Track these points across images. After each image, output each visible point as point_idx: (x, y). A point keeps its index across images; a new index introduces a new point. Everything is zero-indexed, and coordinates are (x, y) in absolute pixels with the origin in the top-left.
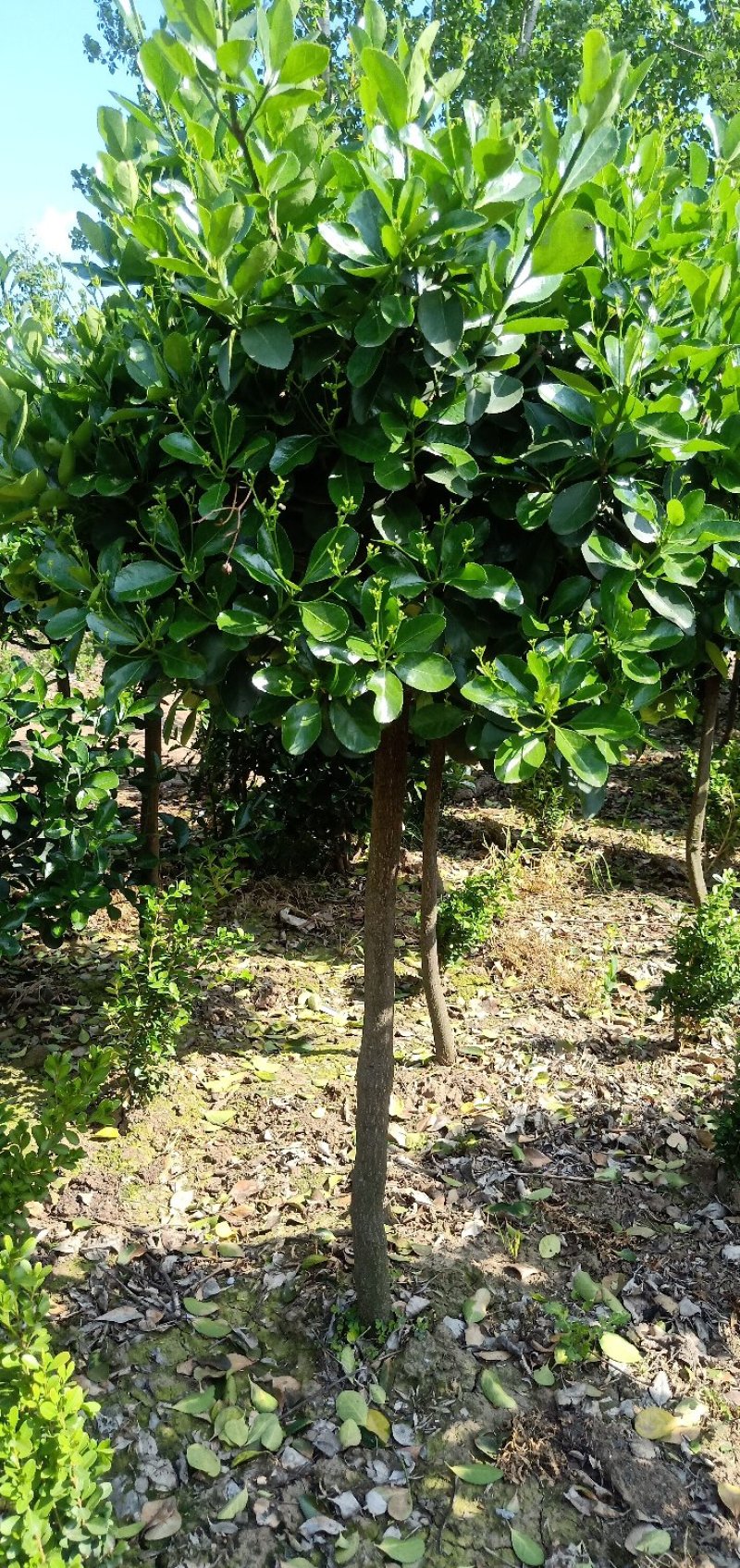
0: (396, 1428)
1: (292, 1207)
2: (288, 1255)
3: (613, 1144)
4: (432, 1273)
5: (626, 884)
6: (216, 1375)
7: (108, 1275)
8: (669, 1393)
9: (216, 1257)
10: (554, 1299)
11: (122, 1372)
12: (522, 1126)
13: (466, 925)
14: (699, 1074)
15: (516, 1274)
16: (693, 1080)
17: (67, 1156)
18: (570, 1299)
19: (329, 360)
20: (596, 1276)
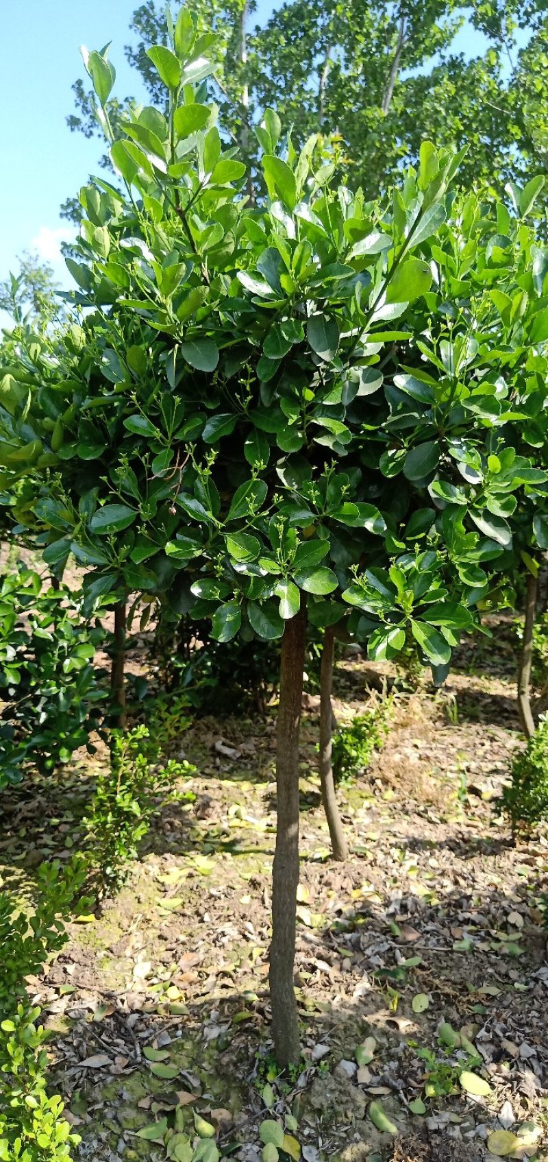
0: (305, 1149)
1: (225, 974)
2: (222, 1012)
3: (467, 921)
4: (332, 1026)
5: (474, 719)
6: (168, 1109)
7: (86, 1030)
8: (513, 1119)
9: (168, 1015)
10: (425, 1046)
11: (97, 1107)
12: (398, 907)
13: (354, 753)
14: (531, 865)
15: (395, 1025)
16: (527, 871)
17: (56, 940)
18: (437, 1045)
19: (244, 364)
20: (456, 1027)
